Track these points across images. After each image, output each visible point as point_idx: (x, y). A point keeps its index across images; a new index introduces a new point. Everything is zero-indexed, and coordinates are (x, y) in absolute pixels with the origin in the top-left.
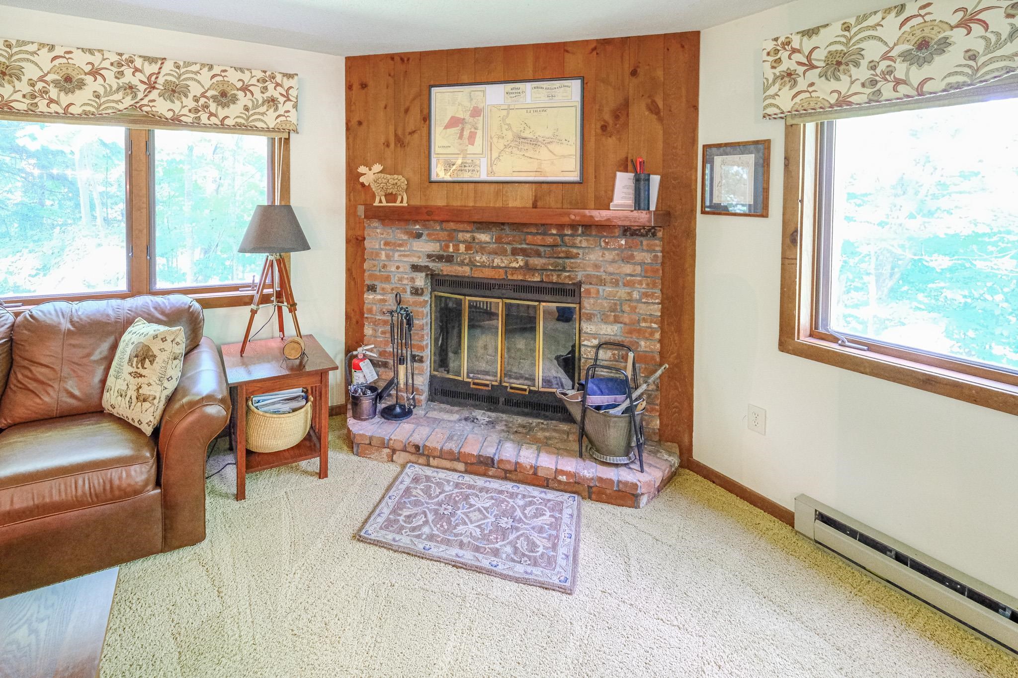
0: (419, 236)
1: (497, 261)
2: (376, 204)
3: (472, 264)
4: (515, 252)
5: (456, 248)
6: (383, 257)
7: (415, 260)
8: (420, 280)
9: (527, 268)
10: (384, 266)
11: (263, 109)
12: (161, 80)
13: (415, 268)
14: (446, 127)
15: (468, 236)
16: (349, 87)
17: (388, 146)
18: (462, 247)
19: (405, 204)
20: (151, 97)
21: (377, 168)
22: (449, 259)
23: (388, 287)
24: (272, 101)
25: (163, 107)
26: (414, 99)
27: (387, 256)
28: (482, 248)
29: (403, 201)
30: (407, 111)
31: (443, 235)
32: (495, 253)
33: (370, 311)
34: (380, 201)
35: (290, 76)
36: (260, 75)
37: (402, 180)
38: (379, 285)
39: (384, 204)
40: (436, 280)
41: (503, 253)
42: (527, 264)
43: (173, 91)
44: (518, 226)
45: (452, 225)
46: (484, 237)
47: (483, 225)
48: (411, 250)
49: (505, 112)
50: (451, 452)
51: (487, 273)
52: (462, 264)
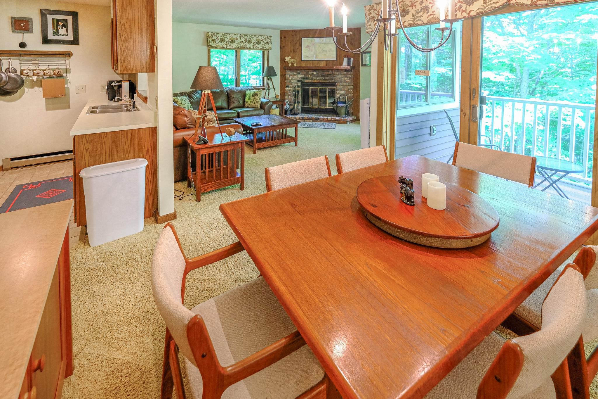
0: (299, 73)
1: (318, 78)
2: (289, 66)
3: (312, 79)
4: (322, 76)
5: (308, 76)
6: (290, 78)
7: (298, 79)
8: (300, 84)
9: (325, 80)
10: (291, 81)
11: (266, 45)
12: (247, 40)
13: (298, 81)
14: (306, 48)
15: (311, 73)
16: (281, 38)
17: (291, 52)
18: (310, 76)
19: (296, 66)
20: (246, 43)
21: (290, 57)
22: (306, 78)
23: (291, 86)
24: (267, 43)
25: (248, 45)
26: (298, 40)
27: (291, 78)
28: (314, 75)
29: (295, 65)
30: (296, 44)
31: (305, 73)
32: (318, 77)
33: (287, 92)
34: (290, 65)
35: (271, 37)
36: (265, 37)
37: (295, 60)
38: (289, 86)
39: (291, 66)
40: (303, 84)
41: (319, 77)
42: (324, 79)
43: (250, 42)
44: (323, 70)
45: (307, 71)
46: (315, 73)
47: (314, 70)
48: (297, 77)
49: (319, 44)
50: (309, 118)
51: (315, 81)
52: (310, 79)
